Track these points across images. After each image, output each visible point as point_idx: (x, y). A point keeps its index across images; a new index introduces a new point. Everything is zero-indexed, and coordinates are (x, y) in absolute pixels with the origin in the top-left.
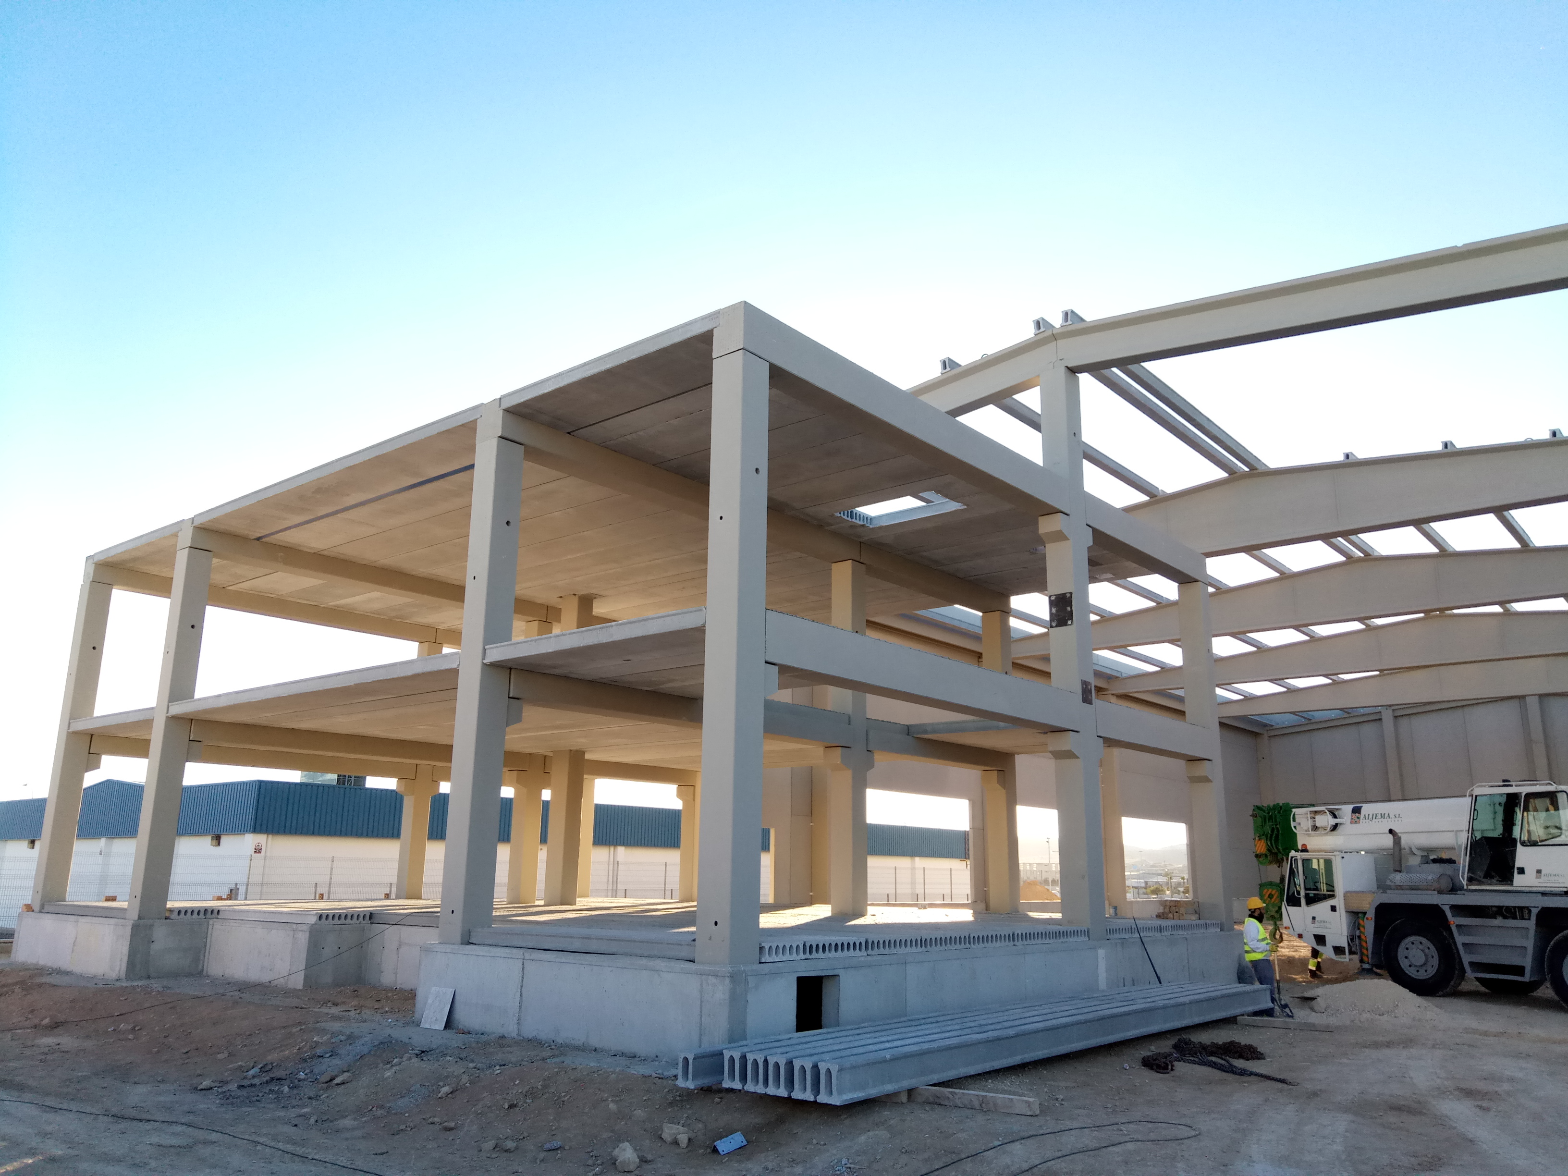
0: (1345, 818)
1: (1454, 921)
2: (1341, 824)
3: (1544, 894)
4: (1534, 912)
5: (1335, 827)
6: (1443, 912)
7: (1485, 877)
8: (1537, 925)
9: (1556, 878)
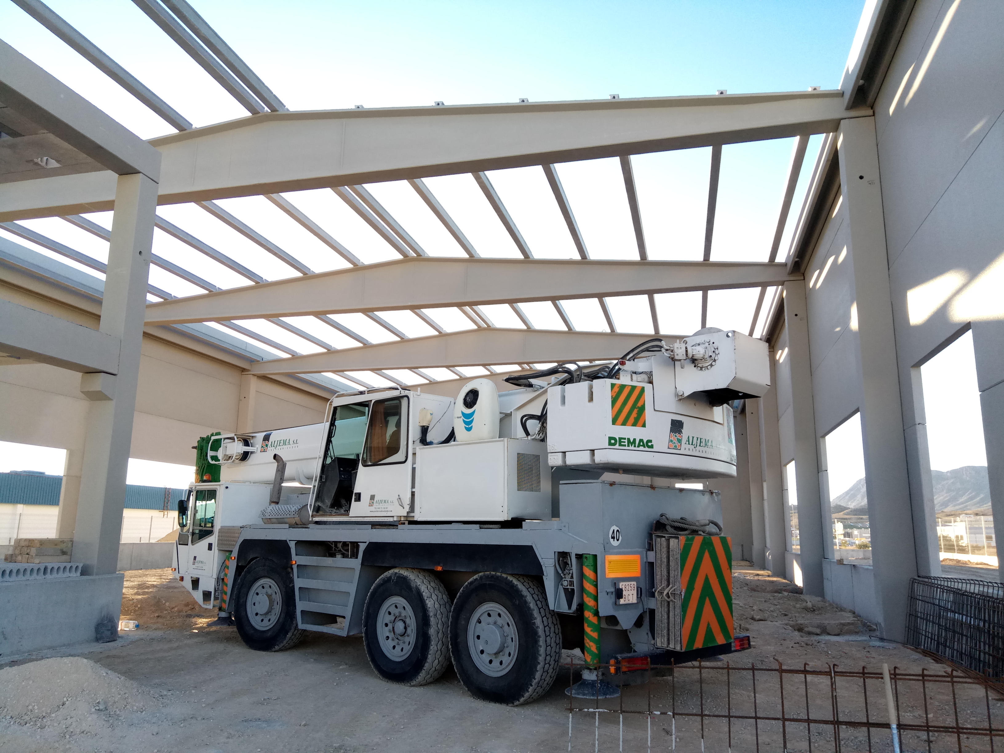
0: (257, 446)
1: (297, 559)
2: (252, 453)
3: (375, 525)
4: (362, 547)
5: (245, 456)
6: (289, 548)
7: (332, 506)
8: (362, 564)
9: (386, 505)
